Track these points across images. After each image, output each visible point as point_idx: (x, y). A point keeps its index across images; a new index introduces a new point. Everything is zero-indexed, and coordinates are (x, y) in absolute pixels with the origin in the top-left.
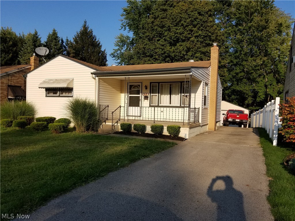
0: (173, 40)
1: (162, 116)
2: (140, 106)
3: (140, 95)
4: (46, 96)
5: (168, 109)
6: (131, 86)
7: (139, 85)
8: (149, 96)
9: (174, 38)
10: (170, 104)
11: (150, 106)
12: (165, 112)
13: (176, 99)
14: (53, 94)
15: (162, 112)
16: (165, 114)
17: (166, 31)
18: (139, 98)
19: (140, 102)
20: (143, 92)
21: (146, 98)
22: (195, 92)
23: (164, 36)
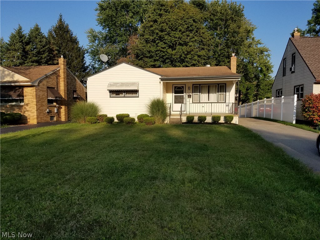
0: (173, 44)
1: (203, 110)
2: (184, 103)
3: (184, 94)
4: (110, 97)
5: (208, 104)
6: (175, 87)
7: (183, 87)
8: (192, 95)
9: (173, 42)
10: (209, 100)
11: (193, 103)
12: (205, 107)
13: (214, 96)
14: (116, 95)
15: (203, 107)
16: (206, 108)
17: (166, 35)
18: (183, 97)
19: (184, 100)
20: (186, 91)
21: (189, 96)
22: (229, 92)
23: (165, 40)
